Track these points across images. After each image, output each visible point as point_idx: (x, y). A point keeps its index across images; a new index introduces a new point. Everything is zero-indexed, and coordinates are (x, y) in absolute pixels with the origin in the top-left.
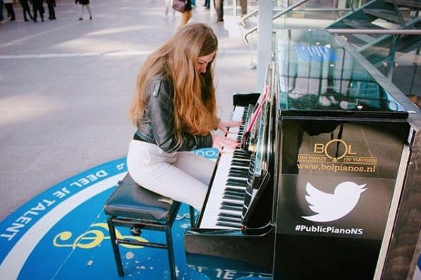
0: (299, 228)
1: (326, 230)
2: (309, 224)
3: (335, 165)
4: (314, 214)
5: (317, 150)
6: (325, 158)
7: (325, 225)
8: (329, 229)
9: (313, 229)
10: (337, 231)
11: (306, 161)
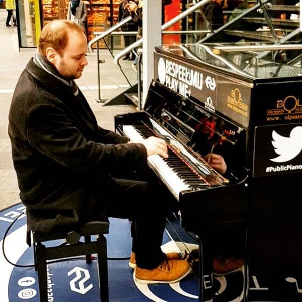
0: (268, 169)
1: (286, 168)
2: (275, 165)
3: (290, 115)
4: (277, 155)
5: (279, 105)
6: (284, 111)
7: (285, 164)
8: (288, 167)
9: (278, 169)
10: (294, 168)
11: (272, 115)
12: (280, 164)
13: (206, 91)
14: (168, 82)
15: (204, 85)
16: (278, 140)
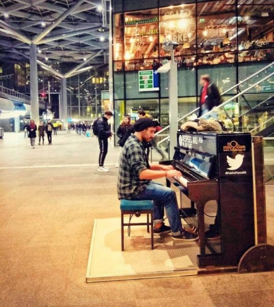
0: (227, 173)
2: (229, 171)
3: (234, 149)
6: (231, 147)
7: (234, 171)
8: (236, 172)
9: (231, 173)
10: (239, 173)
11: (226, 149)
12: (232, 171)
13: (199, 144)
14: (183, 145)
15: (198, 142)
16: (229, 160)
